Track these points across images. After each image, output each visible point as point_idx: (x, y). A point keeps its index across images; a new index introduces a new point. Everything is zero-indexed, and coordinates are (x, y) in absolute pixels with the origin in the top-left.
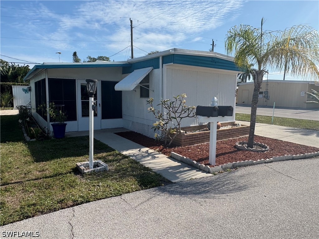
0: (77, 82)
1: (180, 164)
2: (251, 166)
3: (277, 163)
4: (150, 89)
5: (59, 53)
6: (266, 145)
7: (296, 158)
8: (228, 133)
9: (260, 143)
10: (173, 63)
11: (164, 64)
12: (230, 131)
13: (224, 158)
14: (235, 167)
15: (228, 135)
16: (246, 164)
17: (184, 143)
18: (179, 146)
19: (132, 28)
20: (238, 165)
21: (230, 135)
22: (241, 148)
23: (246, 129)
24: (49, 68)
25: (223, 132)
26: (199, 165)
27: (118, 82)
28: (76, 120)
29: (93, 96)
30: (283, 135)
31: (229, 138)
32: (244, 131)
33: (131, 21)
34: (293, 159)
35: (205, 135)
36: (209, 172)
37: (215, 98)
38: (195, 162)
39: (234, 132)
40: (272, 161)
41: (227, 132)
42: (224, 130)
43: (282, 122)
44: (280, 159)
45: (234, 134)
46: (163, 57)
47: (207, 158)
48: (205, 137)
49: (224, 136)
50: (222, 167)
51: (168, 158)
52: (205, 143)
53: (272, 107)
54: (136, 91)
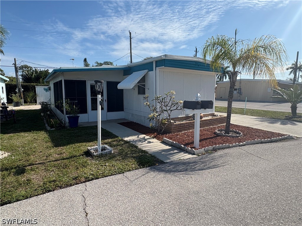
1: (170, 148)
2: (228, 149)
3: (249, 146)
4: (146, 87)
5: (73, 59)
6: (240, 132)
7: (264, 142)
8: (209, 122)
9: (235, 130)
10: (164, 66)
11: (157, 68)
12: (211, 121)
13: (206, 143)
14: (215, 150)
15: (209, 124)
16: (224, 147)
17: (173, 131)
18: (169, 133)
19: (131, 38)
20: (217, 148)
21: (211, 124)
22: (219, 135)
23: (224, 119)
24: (65, 71)
25: (205, 122)
26: (186, 148)
27: (120, 82)
28: (87, 113)
29: (100, 93)
30: (254, 124)
31: (210, 126)
32: (223, 120)
33: (130, 33)
34: (262, 143)
35: (190, 124)
36: (194, 154)
37: (199, 95)
38: (183, 146)
39: (214, 122)
40: (245, 144)
41: (208, 121)
42: (206, 120)
43: (252, 113)
44: (252, 143)
46: (156, 61)
47: (193, 143)
48: (191, 126)
49: (206, 125)
50: (204, 150)
51: (161, 143)
52: (191, 131)
53: (244, 101)
54: (134, 89)
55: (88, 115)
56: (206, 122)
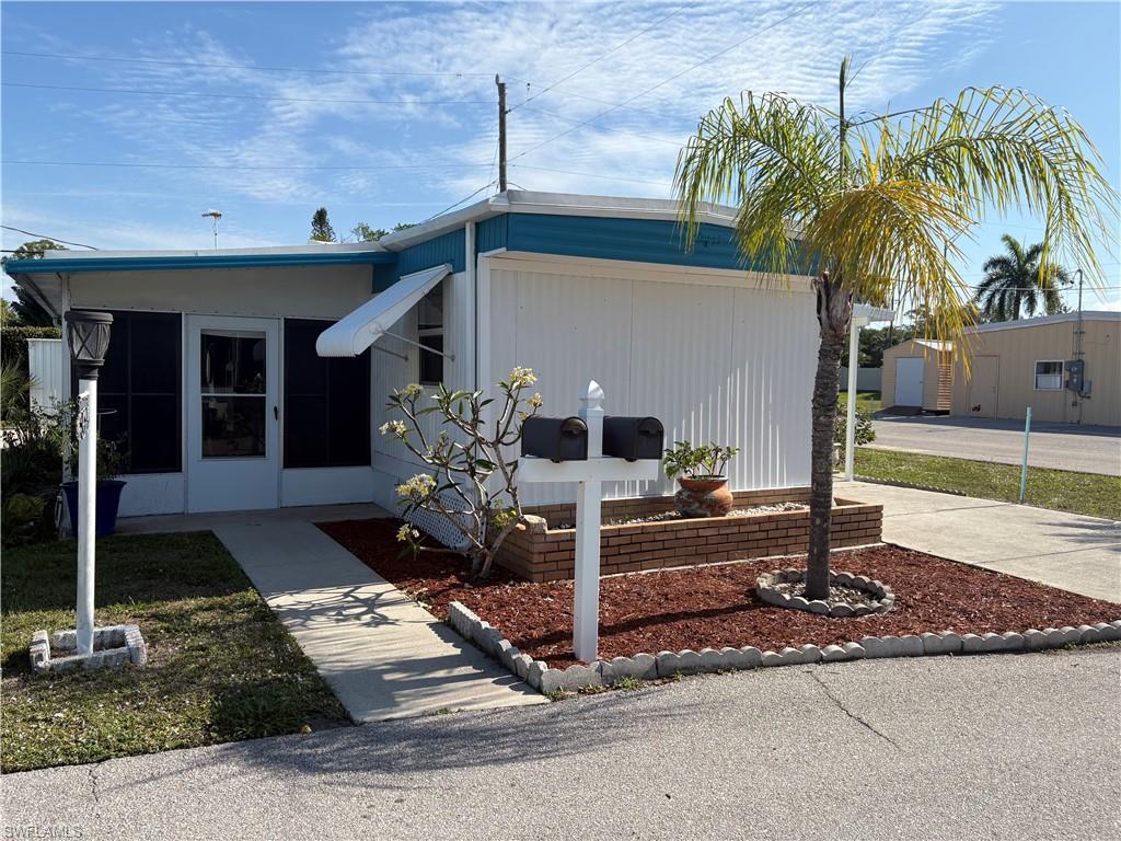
0: (186, 325)
1: (458, 651)
3: (872, 663)
4: (446, 352)
5: (215, 215)
6: (878, 583)
8: (764, 535)
9: (853, 577)
10: (504, 249)
11: (480, 255)
12: (773, 526)
15: (762, 543)
17: (542, 568)
18: (520, 580)
19: (503, 112)
21: (774, 542)
23: (854, 518)
25: (736, 530)
26: (514, 657)
27: (334, 322)
28: (180, 470)
31: (767, 555)
32: (845, 527)
33: (502, 88)
34: (961, 651)
35: (642, 538)
36: (539, 690)
37: (593, 385)
38: (505, 645)
39: (792, 532)
40: (857, 654)
41: (756, 528)
42: (740, 522)
44: (899, 650)
45: (792, 540)
46: (476, 224)
48: (645, 547)
49: (741, 545)
50: (600, 669)
51: (431, 625)
54: (406, 359)
55: (186, 482)
56: (743, 529)
